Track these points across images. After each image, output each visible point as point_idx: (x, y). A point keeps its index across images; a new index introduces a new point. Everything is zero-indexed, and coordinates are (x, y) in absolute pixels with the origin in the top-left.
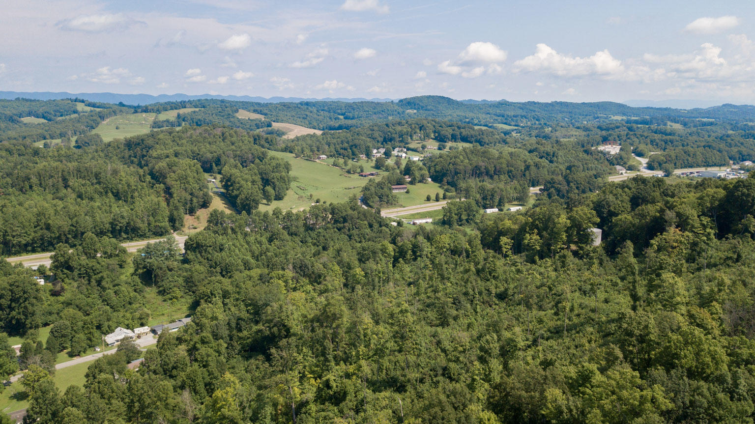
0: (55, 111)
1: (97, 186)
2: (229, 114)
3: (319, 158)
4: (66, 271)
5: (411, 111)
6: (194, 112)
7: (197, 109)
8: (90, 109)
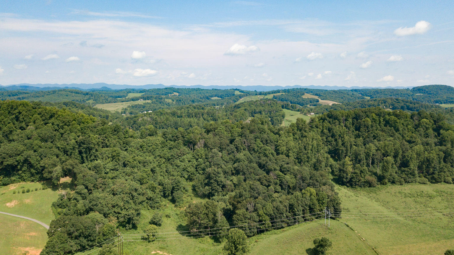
0: (226, 94)
1: (211, 117)
2: (299, 96)
3: (310, 114)
5: (419, 94)
6: (282, 95)
7: (284, 94)
8: (239, 93)
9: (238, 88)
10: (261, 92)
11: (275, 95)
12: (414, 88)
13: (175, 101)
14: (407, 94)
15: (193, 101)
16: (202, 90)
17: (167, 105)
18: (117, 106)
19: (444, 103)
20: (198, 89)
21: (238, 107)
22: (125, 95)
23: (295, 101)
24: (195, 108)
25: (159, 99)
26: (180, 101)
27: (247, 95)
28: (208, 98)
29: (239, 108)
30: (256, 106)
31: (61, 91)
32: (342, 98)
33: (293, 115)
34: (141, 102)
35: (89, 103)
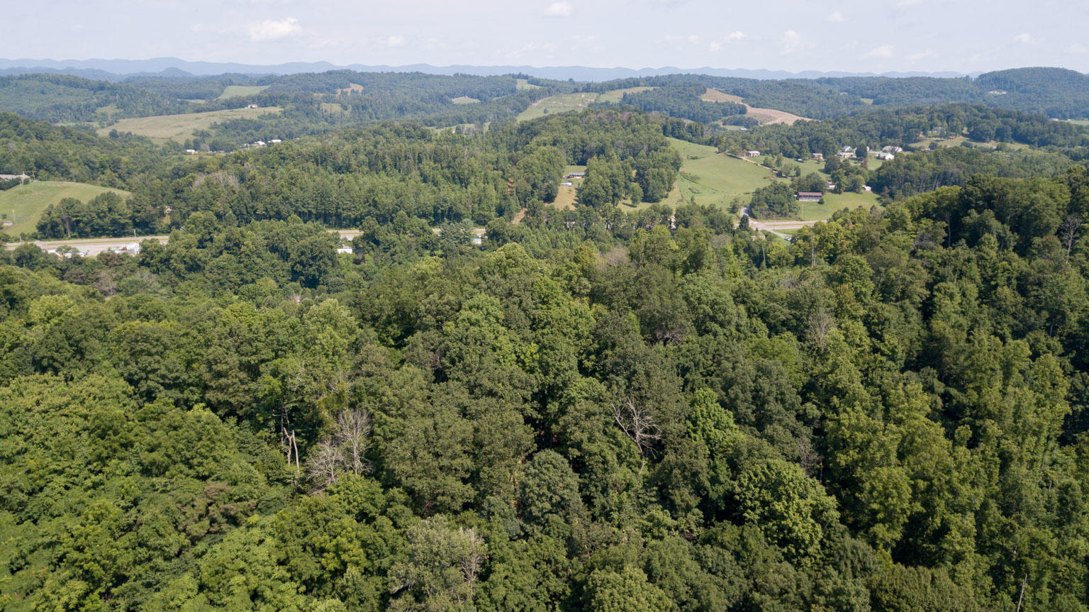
0: (491, 90)
1: (446, 170)
2: (691, 96)
3: (748, 154)
4: (372, 244)
5: (996, 93)
6: (646, 92)
7: (651, 89)
8: (528, 87)
9: (524, 73)
10: (588, 85)
11: (629, 91)
12: (982, 76)
13: (350, 109)
14: (967, 92)
15: (401, 110)
16: (427, 77)
17: (326, 120)
18: (181, 123)
19: (1071, 118)
20: (417, 73)
21: (529, 131)
22: (217, 90)
23: (682, 111)
24: (398, 133)
25: (305, 102)
26: (364, 108)
27: (550, 93)
28: (443, 101)
29: (536, 134)
30: (589, 128)
31: (26, 77)
32: (803, 102)
33: (696, 158)
34: (252, 112)
35: (102, 114)
